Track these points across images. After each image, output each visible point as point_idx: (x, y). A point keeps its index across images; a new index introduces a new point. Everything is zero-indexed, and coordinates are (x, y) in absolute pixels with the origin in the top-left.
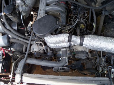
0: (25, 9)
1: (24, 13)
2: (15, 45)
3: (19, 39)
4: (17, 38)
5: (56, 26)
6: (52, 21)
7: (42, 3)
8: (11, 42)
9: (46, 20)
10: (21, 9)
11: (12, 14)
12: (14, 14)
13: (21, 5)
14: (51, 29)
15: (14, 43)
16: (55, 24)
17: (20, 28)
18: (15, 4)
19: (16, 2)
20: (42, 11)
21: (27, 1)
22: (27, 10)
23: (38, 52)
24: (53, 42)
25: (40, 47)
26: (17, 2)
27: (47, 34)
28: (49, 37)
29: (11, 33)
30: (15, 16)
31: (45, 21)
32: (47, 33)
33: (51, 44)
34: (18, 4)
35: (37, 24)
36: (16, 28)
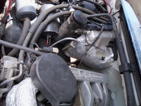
0: (80, 48)
1: (74, 45)
2: (18, 28)
3: (29, 34)
4: (31, 30)
5: (56, 101)
6: (67, 92)
7: (94, 75)
8: (24, 19)
9: (67, 80)
10: (81, 39)
11: (74, 22)
12: (74, 27)
13: (87, 39)
14: (49, 91)
15: (21, 26)
16: (61, 98)
17: (48, 38)
18: (88, 29)
19: (92, 31)
20: (81, 74)
21: (94, 49)
22: (79, 51)
23: (2, 68)
24: (19, 96)
25: (11, 73)
26: (92, 33)
27: (38, 83)
28: (31, 88)
29: (40, 22)
30: (69, 28)
31: (65, 77)
32: (40, 81)
33: (16, 93)
34: (90, 34)
35: (58, 63)
36: (49, 29)
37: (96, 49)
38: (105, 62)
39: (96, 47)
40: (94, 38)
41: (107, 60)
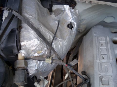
37: (56, 39)
38: (75, 24)
39: (54, 38)
40: (39, 42)
41: (74, 19)
